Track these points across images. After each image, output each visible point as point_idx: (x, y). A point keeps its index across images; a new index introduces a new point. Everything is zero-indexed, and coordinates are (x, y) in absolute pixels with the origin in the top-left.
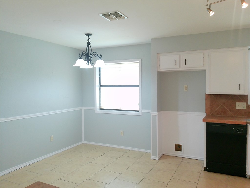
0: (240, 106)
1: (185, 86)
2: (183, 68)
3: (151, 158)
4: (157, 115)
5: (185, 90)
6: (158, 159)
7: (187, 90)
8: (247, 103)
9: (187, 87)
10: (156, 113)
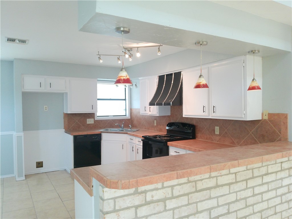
0: (90, 121)
1: (45, 106)
2: (48, 90)
3: (17, 180)
4: (23, 135)
5: (45, 110)
6: (24, 179)
7: (47, 110)
8: (94, 119)
9: (47, 107)
10: (22, 134)
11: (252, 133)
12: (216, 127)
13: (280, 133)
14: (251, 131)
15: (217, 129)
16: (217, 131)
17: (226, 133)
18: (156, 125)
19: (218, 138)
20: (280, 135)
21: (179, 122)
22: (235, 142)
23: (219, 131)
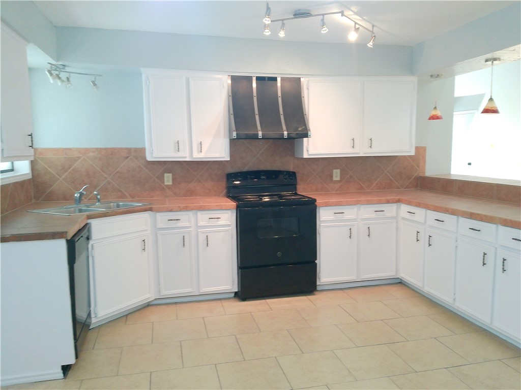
11: (388, 172)
12: (335, 171)
13: (418, 167)
14: (386, 169)
15: (337, 173)
16: (336, 177)
17: (351, 177)
18: (170, 183)
19: (337, 186)
20: (418, 168)
21: (251, 170)
22: (364, 187)
23: (340, 175)
